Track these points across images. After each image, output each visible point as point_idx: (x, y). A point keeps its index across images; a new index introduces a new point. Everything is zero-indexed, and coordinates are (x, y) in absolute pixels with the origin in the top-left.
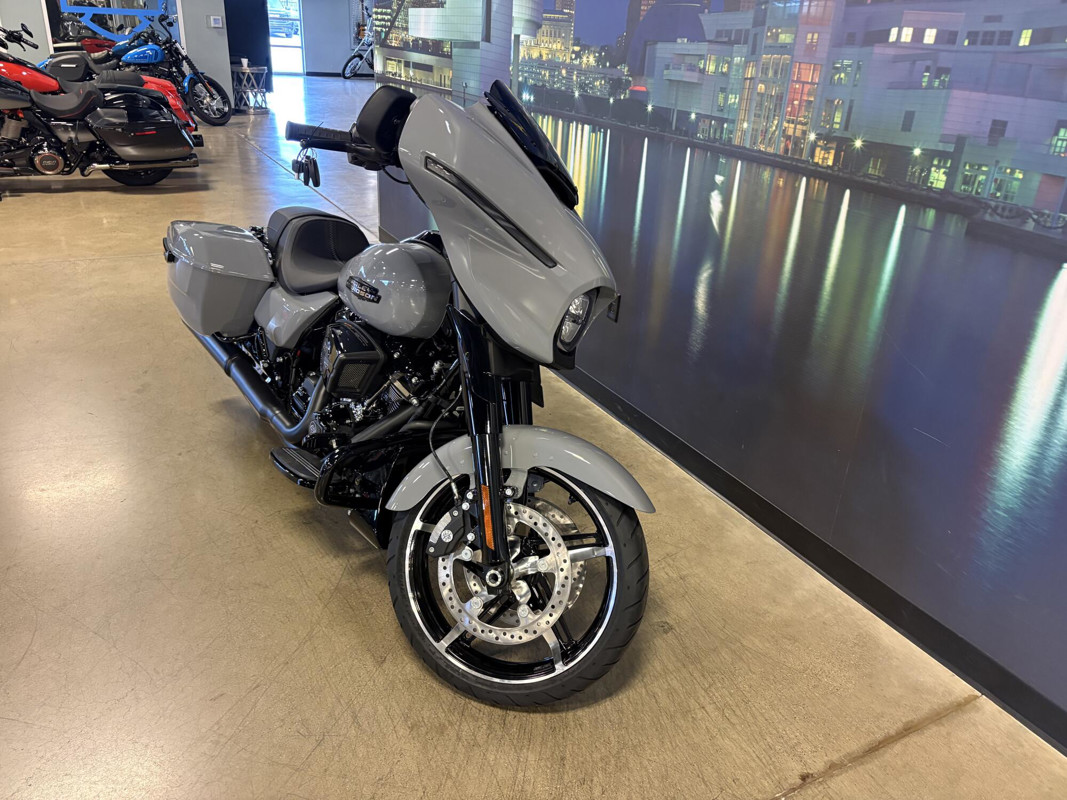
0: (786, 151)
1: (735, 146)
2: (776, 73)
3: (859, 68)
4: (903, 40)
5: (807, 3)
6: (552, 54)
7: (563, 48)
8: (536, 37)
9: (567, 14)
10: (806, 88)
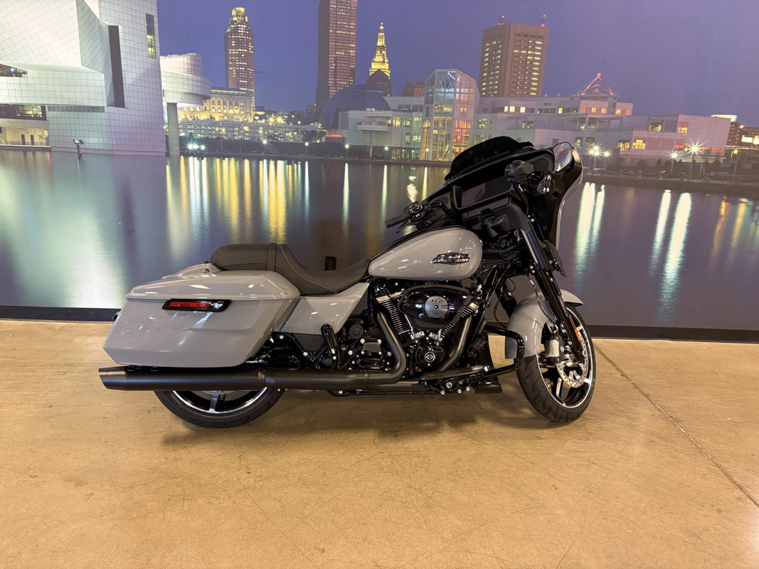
1: (421, 161)
2: (444, 125)
3: (491, 122)
4: (511, 111)
5: (458, 95)
6: (228, 117)
7: (242, 113)
8: (203, 105)
9: (244, 91)
10: (464, 131)
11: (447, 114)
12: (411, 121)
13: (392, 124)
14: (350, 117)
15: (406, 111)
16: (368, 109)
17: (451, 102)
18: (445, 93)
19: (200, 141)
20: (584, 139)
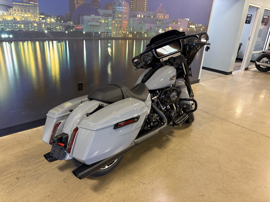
0: (123, 36)
1: (112, 37)
2: (119, 22)
3: (134, 21)
4: (139, 16)
5: (123, 10)
6: (25, 18)
7: (32, 16)
8: (8, 11)
9: (32, 4)
10: (126, 24)
11: (120, 18)
12: (108, 21)
13: (101, 22)
14: (85, 19)
15: (106, 16)
16: (92, 15)
17: (121, 13)
18: (119, 9)
19: (9, 33)
20: (158, 27)
